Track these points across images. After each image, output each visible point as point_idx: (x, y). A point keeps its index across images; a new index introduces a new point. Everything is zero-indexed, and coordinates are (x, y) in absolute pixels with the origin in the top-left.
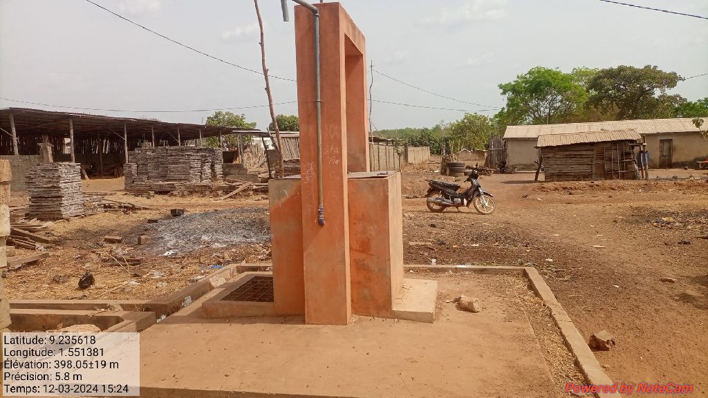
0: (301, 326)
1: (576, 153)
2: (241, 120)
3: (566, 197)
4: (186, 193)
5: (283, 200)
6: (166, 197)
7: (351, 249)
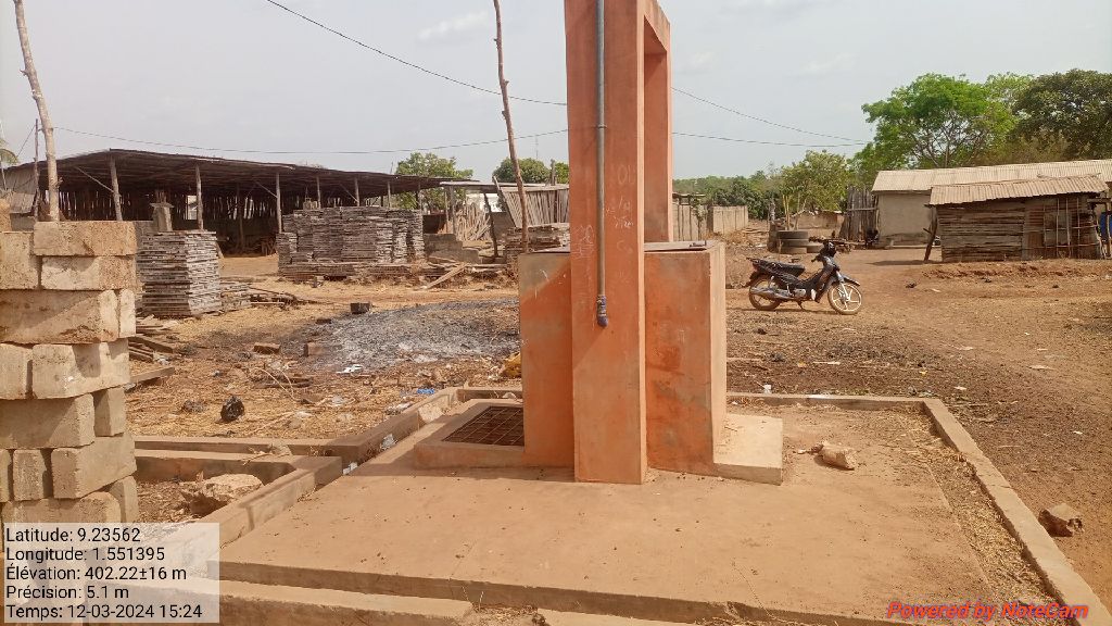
0: (569, 484)
1: (994, 215)
2: (450, 166)
3: (979, 286)
4: (370, 279)
5: (541, 286)
6: (340, 284)
7: (648, 365)
